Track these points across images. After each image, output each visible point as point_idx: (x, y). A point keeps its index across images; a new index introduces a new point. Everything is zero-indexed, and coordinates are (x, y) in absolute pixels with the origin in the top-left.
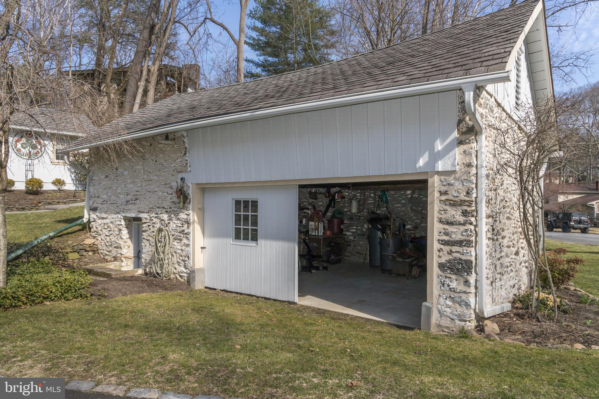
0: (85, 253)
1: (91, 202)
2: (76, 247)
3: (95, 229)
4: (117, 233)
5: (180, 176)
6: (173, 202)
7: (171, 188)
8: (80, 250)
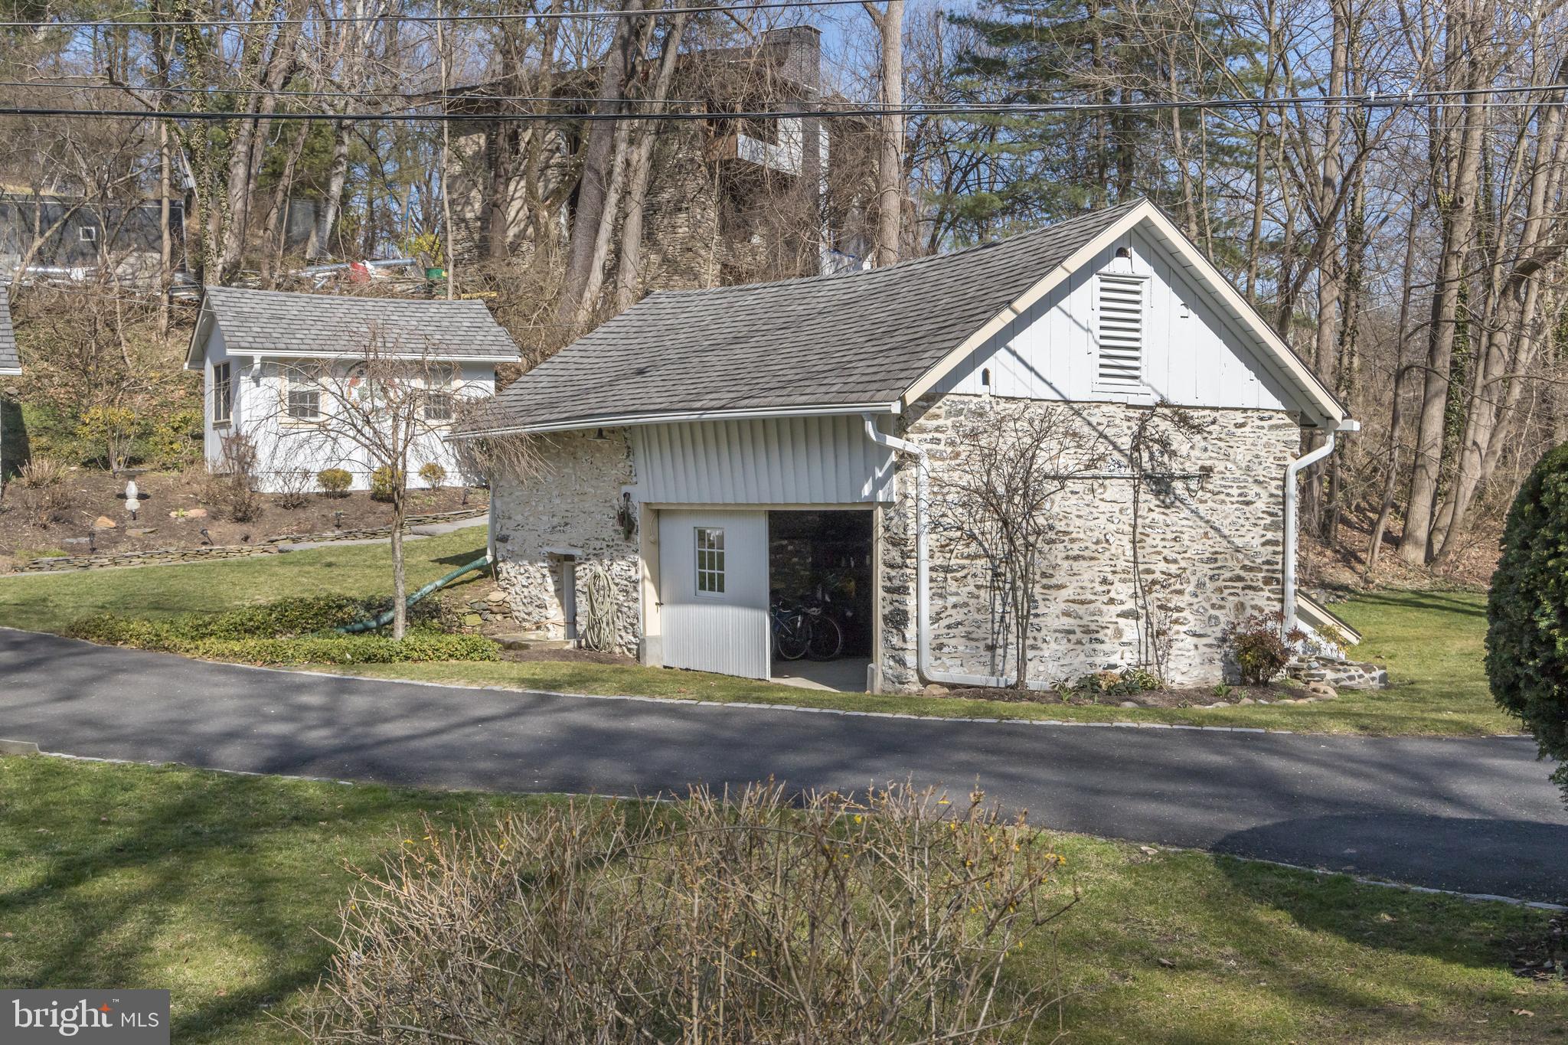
0: (490, 617)
1: (498, 526)
2: (476, 606)
3: (505, 575)
4: (540, 581)
5: (625, 489)
6: (616, 531)
7: (612, 507)
8: (484, 611)
